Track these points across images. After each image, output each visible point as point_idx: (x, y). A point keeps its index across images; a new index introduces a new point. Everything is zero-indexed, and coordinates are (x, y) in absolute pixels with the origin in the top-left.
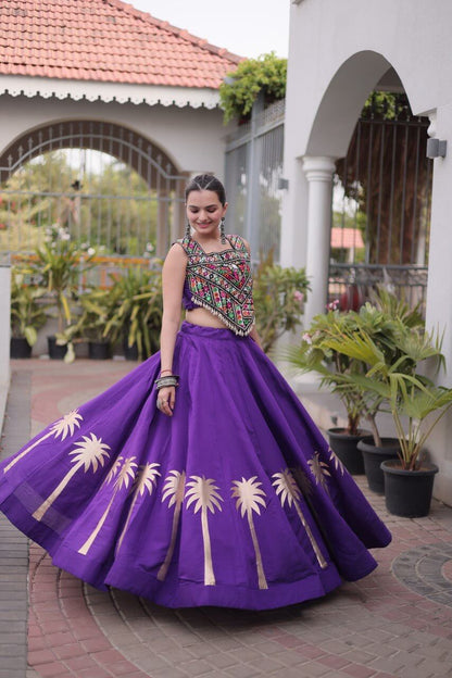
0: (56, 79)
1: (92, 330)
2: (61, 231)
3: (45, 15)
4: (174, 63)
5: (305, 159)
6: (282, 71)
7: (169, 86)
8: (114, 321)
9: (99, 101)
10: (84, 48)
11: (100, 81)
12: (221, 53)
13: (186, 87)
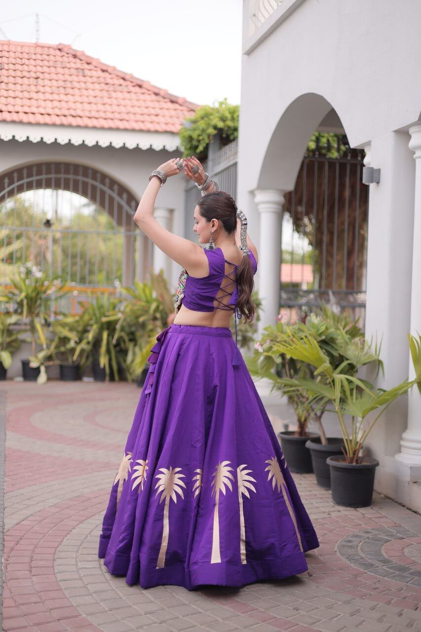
0: (30, 124)
1: (63, 353)
2: (34, 269)
3: (20, 67)
4: (138, 110)
5: (256, 192)
6: (235, 116)
7: (133, 130)
8: (83, 345)
9: (69, 144)
10: (56, 97)
11: (70, 126)
12: (180, 101)
13: (149, 131)
